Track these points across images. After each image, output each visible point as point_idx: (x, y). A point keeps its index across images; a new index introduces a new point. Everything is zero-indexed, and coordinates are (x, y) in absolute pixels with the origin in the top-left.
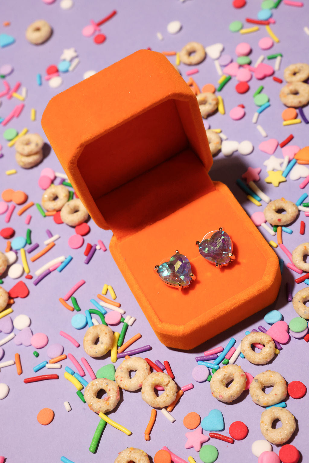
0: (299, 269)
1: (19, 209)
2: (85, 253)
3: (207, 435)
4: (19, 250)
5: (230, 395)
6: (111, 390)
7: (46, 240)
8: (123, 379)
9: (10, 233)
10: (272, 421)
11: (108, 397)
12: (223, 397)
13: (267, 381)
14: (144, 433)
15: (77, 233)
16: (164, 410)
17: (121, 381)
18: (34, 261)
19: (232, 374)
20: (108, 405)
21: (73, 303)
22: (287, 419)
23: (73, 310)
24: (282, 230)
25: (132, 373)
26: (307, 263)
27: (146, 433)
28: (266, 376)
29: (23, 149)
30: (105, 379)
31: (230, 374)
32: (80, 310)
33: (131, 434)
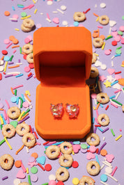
0: (98, 122)
1: (13, 45)
2: (28, 75)
3: (37, 163)
4: (6, 61)
7: (17, 63)
8: (18, 129)
10: (61, 172)
11: (10, 132)
12: (48, 156)
15: (29, 66)
16: (27, 147)
18: (9, 68)
20: (9, 135)
23: (14, 94)
24: (100, 105)
25: (23, 129)
26: (102, 121)
28: (67, 156)
29: (26, 24)
30: (13, 126)
31: (56, 149)
32: (16, 96)
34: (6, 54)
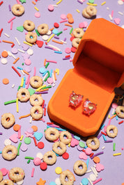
34: (57, 27)
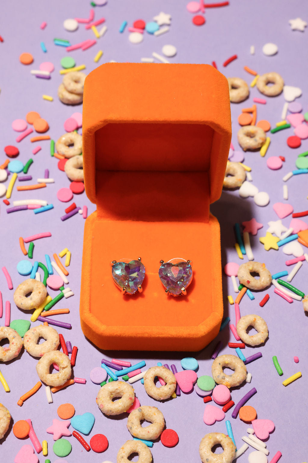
0: (238, 335)
1: (35, 136)
2: (66, 210)
3: (71, 431)
4: (13, 173)
5: (110, 409)
6: (15, 344)
7: (40, 178)
8: (30, 341)
9: (14, 153)
10: (131, 453)
11: (8, 348)
12: (103, 408)
13: (149, 416)
14: (20, 397)
15: (71, 187)
16: (48, 388)
17: (28, 341)
18: (19, 190)
19: (123, 393)
20: (4, 355)
21: (29, 248)
22: (145, 459)
23: (26, 254)
24: (246, 292)
25: (42, 340)
26: (249, 334)
27: (21, 398)
28: (151, 411)
29: (70, 84)
30: (15, 331)
31: (122, 392)
32: (32, 258)
33: (9, 392)
34: (15, 156)
